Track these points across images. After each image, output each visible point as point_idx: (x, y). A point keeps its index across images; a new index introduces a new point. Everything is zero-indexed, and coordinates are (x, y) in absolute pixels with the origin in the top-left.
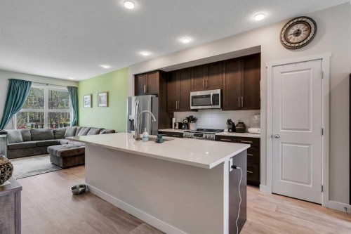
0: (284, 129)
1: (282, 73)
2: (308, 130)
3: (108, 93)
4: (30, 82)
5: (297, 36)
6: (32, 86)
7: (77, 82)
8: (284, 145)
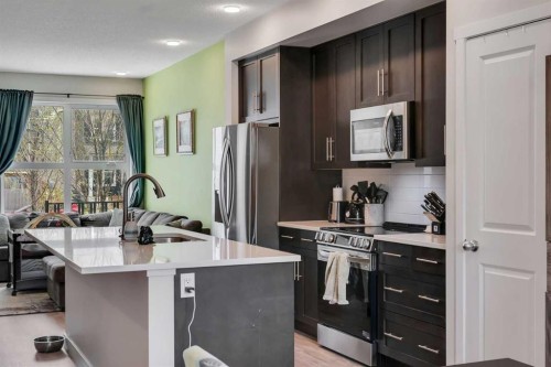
1: (483, 59)
3: (193, 114)
4: (31, 94)
6: (35, 102)
7: (143, 81)
8: (486, 271)
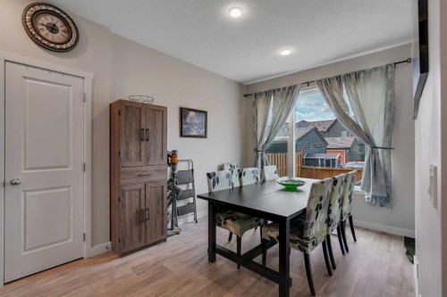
0: (29, 169)
1: (25, 77)
2: (67, 167)
5: (51, 31)
8: (28, 194)
